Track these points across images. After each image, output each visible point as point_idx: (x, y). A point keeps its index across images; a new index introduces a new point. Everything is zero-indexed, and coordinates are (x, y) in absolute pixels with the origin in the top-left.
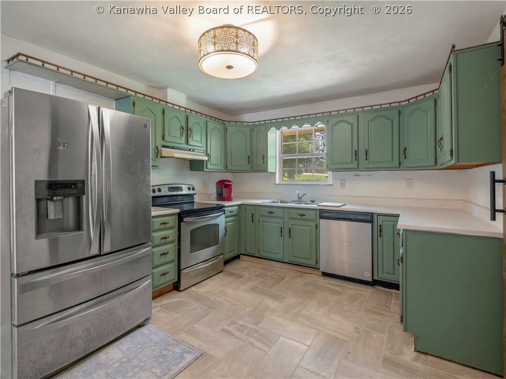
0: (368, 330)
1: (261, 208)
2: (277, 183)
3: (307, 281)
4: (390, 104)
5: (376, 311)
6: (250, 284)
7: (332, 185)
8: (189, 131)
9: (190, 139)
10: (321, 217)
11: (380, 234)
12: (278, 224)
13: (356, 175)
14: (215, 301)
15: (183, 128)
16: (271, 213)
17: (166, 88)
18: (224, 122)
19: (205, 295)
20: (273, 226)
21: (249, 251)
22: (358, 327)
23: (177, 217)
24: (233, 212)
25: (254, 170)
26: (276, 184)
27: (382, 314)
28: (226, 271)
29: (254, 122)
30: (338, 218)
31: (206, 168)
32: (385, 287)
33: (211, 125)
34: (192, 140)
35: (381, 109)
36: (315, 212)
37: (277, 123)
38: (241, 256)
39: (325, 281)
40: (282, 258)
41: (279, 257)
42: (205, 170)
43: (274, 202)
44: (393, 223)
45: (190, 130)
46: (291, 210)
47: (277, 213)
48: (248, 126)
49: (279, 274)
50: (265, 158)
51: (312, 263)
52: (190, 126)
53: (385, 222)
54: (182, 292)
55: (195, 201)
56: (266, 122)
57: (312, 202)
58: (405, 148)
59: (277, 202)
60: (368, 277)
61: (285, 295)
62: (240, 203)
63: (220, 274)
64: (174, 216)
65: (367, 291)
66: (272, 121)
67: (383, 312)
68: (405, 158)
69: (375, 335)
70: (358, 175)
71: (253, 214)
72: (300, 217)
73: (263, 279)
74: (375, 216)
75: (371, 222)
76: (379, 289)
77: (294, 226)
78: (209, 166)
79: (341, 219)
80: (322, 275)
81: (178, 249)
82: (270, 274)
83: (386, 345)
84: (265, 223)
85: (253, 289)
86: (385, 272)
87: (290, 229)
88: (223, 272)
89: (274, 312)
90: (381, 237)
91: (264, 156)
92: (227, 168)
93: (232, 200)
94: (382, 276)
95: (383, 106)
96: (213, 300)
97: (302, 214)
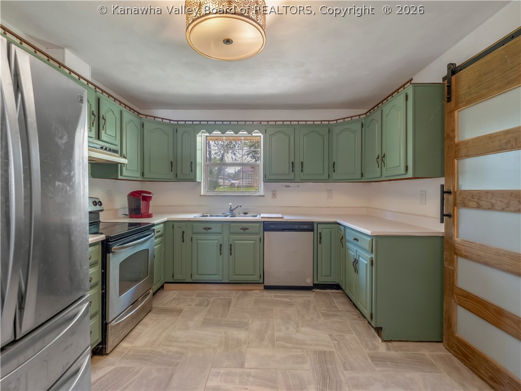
0: (339, 334)
1: (194, 224)
2: (202, 194)
3: (254, 298)
4: (321, 121)
5: (331, 313)
6: (199, 318)
7: (263, 196)
8: (102, 121)
9: (103, 133)
10: (265, 230)
11: (320, 241)
12: (217, 241)
13: (286, 186)
14: (169, 353)
15: (93, 114)
16: (208, 229)
17: (63, 48)
18: (140, 115)
19: (149, 349)
20: (210, 243)
21: (178, 277)
22: (331, 334)
23: (101, 245)
24: (160, 231)
25: (177, 178)
26: (201, 196)
27: (337, 315)
28: (155, 308)
29: (178, 121)
30: (283, 229)
31: (121, 175)
32: (321, 289)
33: (127, 116)
34: (106, 133)
35: (314, 125)
36: (258, 224)
37: (209, 126)
38: (165, 285)
39: (271, 295)
40: (221, 279)
41: (217, 278)
42: (120, 177)
43: (203, 216)
44: (330, 230)
45: (103, 118)
46: (232, 224)
47: (215, 229)
48: (169, 124)
49: (221, 297)
50: (193, 165)
51: (256, 278)
52: (102, 113)
53: (323, 230)
54: (110, 355)
55: (101, 220)
56: (194, 123)
57: (245, 214)
58: (334, 163)
59: (207, 216)
60: (309, 282)
61: (245, 320)
62: (165, 219)
63: (149, 314)
64: (98, 245)
65: (310, 296)
66: (202, 123)
67: (336, 313)
68: (334, 172)
69: (348, 336)
70: (288, 186)
71: (183, 232)
72: (242, 231)
73: (208, 308)
74: (315, 225)
75: (312, 230)
76: (317, 292)
77: (236, 242)
78: (125, 173)
79: (288, 229)
80: (264, 289)
81: (102, 293)
82: (212, 300)
83: (362, 344)
84: (199, 241)
85: (206, 323)
86: (323, 275)
87: (231, 245)
88: (152, 311)
89: (249, 343)
90: (320, 243)
91: (192, 163)
92: (143, 175)
93: (152, 217)
94: (322, 280)
95: (315, 123)
96: (164, 352)
97: (245, 228)
